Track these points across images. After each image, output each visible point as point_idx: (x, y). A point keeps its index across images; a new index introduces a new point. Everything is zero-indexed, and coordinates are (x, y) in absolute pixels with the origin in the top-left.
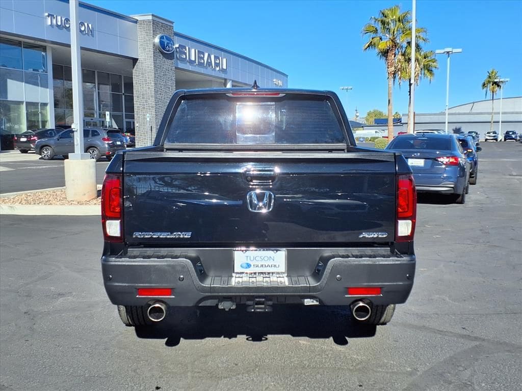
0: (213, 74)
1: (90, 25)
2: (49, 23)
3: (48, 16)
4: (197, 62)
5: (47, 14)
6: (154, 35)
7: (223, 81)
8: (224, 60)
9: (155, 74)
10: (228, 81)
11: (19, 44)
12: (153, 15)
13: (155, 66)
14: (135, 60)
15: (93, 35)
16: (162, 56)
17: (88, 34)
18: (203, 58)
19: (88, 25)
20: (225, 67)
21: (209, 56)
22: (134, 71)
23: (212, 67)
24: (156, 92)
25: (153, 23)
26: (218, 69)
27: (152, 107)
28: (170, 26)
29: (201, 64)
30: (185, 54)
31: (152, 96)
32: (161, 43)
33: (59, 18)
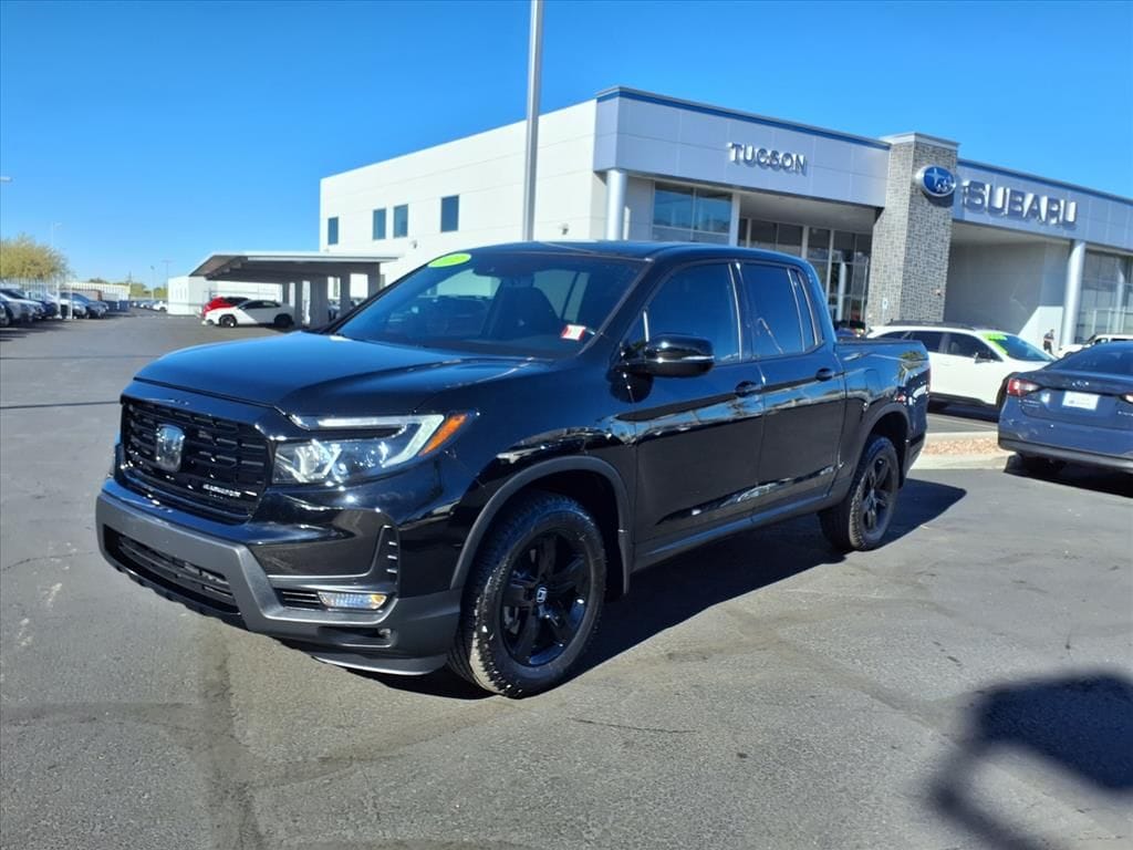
0: (1042, 230)
1: (801, 158)
2: (733, 158)
3: (733, 147)
4: (1006, 210)
5: (730, 145)
6: (915, 168)
7: (1068, 243)
8: (1072, 206)
9: (909, 231)
10: (1077, 243)
11: (690, 191)
12: (916, 134)
13: (910, 219)
14: (879, 210)
15: (804, 173)
16: (926, 200)
17: (796, 172)
18: (1021, 204)
19: (797, 157)
20: (1071, 218)
21: (1036, 200)
22: (876, 228)
23: (1040, 218)
24: (907, 261)
25: (916, 148)
26: (1054, 221)
27: (898, 287)
28: (951, 151)
29: (1014, 214)
30: (982, 197)
31: (899, 269)
32: (928, 180)
33: (750, 149)
